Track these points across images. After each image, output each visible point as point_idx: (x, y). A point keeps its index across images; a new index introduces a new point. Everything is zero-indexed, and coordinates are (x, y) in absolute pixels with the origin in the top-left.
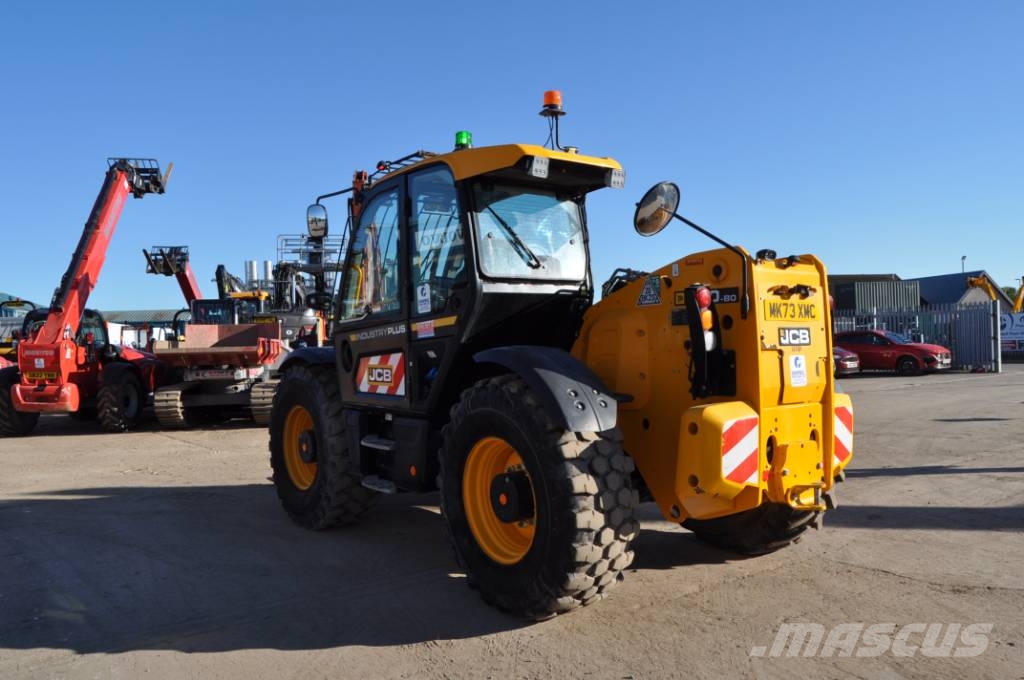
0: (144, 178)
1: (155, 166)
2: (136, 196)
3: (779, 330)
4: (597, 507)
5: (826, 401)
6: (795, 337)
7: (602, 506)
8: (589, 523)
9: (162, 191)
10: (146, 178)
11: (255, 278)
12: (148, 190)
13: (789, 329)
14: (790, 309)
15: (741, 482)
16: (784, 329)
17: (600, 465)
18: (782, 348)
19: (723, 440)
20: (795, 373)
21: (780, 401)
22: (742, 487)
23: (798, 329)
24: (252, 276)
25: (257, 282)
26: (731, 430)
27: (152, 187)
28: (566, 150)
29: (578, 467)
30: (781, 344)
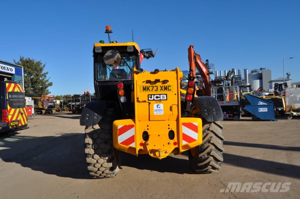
0: (148, 54)
1: (151, 50)
2: (147, 59)
3: (148, 95)
4: (92, 148)
5: (178, 120)
6: (157, 97)
7: (93, 148)
8: (89, 152)
9: (153, 57)
10: (149, 54)
11: (218, 76)
12: (150, 57)
13: (154, 95)
14: (155, 88)
15: (127, 145)
16: (151, 95)
17: (95, 136)
18: (150, 101)
19: (118, 131)
20: (156, 110)
21: (149, 120)
22: (128, 147)
23: (160, 95)
24: (217, 75)
25: (218, 77)
26: (122, 128)
27: (151, 56)
28: (113, 42)
29: (89, 136)
30: (149, 100)
